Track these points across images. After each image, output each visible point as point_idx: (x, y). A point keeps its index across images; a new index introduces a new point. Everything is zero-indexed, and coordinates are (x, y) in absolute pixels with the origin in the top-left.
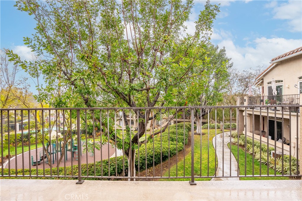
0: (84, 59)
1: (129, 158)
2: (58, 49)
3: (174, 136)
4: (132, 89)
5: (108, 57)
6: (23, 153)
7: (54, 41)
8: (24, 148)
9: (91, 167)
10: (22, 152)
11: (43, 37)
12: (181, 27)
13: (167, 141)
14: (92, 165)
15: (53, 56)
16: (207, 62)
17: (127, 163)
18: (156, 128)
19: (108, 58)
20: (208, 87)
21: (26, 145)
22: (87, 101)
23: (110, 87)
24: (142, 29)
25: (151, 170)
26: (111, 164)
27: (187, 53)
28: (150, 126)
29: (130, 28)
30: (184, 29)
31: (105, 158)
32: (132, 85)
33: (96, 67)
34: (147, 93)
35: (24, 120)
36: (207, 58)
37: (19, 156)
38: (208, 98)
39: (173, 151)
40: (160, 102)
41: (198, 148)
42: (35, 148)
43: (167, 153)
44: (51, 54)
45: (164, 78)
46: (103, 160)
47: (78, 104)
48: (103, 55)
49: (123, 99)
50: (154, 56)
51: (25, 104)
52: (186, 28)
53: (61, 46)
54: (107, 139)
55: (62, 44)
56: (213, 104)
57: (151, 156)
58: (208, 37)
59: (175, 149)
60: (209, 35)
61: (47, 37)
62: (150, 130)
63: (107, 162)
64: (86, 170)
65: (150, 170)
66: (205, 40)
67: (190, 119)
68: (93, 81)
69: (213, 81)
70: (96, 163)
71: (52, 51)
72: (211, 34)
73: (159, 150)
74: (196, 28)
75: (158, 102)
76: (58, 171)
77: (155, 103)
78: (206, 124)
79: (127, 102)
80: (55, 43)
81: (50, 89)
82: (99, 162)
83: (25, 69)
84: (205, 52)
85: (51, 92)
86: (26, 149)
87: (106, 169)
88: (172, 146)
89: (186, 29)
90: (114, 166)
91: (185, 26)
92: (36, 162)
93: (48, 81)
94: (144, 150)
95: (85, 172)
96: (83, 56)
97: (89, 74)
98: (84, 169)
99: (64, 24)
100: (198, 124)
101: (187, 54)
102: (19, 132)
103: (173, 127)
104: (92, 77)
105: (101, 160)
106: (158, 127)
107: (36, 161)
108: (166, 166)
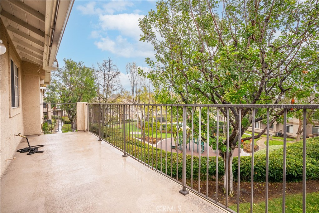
22: (184, 100)
28: (297, 134)
33: (179, 70)
65: (260, 185)
92: (175, 147)
108: (289, 189)
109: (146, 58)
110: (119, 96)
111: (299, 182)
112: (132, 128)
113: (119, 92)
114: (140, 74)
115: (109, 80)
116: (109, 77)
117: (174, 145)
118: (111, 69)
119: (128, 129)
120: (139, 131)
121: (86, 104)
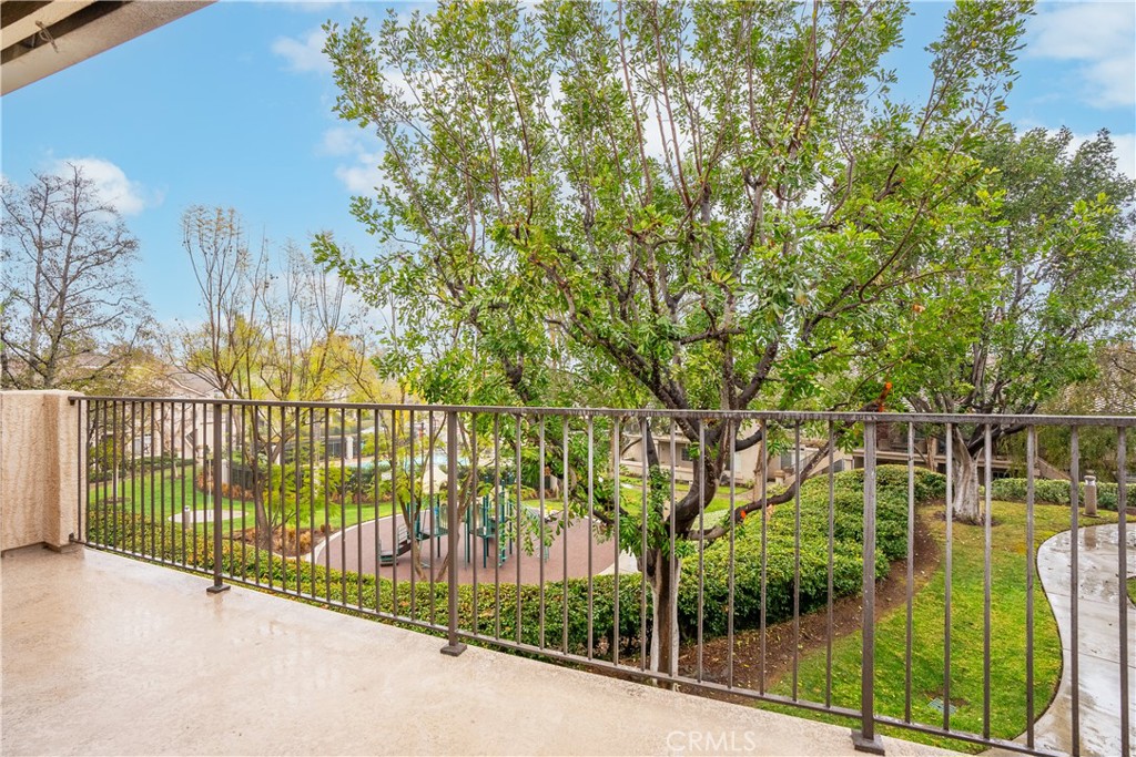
0: (506, 239)
1: (654, 587)
2: (438, 217)
3: (847, 519)
4: (663, 334)
5: (586, 225)
6: (359, 523)
7: (429, 194)
8: (363, 510)
9: (530, 599)
10: (356, 521)
11: (400, 187)
12: (868, 80)
13: (815, 536)
14: (534, 593)
15: (424, 240)
16: (990, 212)
17: (650, 600)
18: (778, 480)
19: (586, 230)
20: (1014, 315)
21: (368, 503)
22: (515, 378)
23: (585, 329)
24: (707, 114)
25: (744, 640)
26: (595, 597)
27: (895, 178)
28: (755, 472)
29: (659, 117)
30: (884, 84)
31: (578, 574)
32: (658, 322)
33: (539, 264)
34: (724, 350)
35: (367, 428)
36: (986, 193)
37: (351, 530)
38: (1013, 368)
39: (838, 578)
40: (779, 381)
41: (959, 580)
42: (391, 513)
43: (810, 583)
44: (422, 236)
45: (776, 292)
46: (571, 578)
47: (486, 387)
48: (570, 221)
49: (632, 371)
50: (754, 207)
51: (362, 383)
52: (893, 79)
53: (448, 207)
54: (576, 511)
55: (449, 201)
56: (1037, 394)
57: (744, 589)
58: (992, 102)
59: (848, 572)
60: (999, 91)
61: (409, 184)
62: (752, 487)
63: (583, 590)
64: (514, 607)
65: (739, 643)
66: (978, 115)
67: (926, 453)
68: (531, 311)
69: (1043, 288)
70: (546, 587)
71: (422, 224)
72: (1010, 85)
73: (776, 569)
74: (937, 71)
75: (770, 383)
76: (431, 594)
77: (758, 388)
78: (1007, 476)
79: (645, 381)
80: (432, 198)
81: (415, 339)
82: (557, 585)
83: (354, 283)
84: (976, 170)
85: (419, 347)
86: (368, 512)
87: (577, 611)
88: (836, 557)
89: (889, 85)
90: (604, 604)
91: (887, 72)
92: (390, 556)
93: (406, 318)
94: (720, 560)
95: (508, 611)
96: (503, 230)
97: (517, 289)
98: (507, 600)
99: (454, 135)
100: (961, 475)
101: (897, 183)
102: (351, 463)
103: (846, 481)
104: (527, 299)
105: (562, 579)
106: (787, 475)
107: (391, 553)
108: (806, 637)
109: (353, 198)
110: (129, 355)
111: (818, 612)
112: (173, 495)
113: (129, 335)
114: (327, 264)
115: (69, 274)
116: (69, 257)
117: (387, 549)
118: (81, 220)
119: (166, 504)
120: (234, 507)
121: (72, 401)
